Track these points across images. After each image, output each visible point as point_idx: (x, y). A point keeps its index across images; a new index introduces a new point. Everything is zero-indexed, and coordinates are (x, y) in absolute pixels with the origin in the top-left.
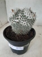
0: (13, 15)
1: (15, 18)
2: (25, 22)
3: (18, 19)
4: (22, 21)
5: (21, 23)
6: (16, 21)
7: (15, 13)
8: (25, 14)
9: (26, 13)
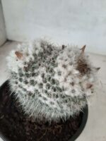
0: (20, 69)
1: (23, 78)
2: (52, 100)
6: (28, 90)
7: (25, 63)
8: (56, 77)
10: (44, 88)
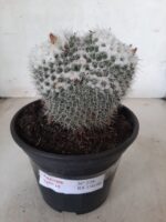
0: (56, 57)
1: (62, 67)
2: (103, 79)
3: (77, 68)
4: (95, 76)
5: (90, 84)
6: (72, 78)
7: (61, 48)
8: (101, 49)
9: (104, 45)
10: (91, 67)
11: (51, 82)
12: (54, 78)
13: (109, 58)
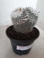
0: (21, 15)
1: (23, 17)
4: (31, 19)
5: (30, 21)
6: (26, 20)
9: (33, 11)
11: (20, 22)
12: (21, 20)
13: (34, 14)
